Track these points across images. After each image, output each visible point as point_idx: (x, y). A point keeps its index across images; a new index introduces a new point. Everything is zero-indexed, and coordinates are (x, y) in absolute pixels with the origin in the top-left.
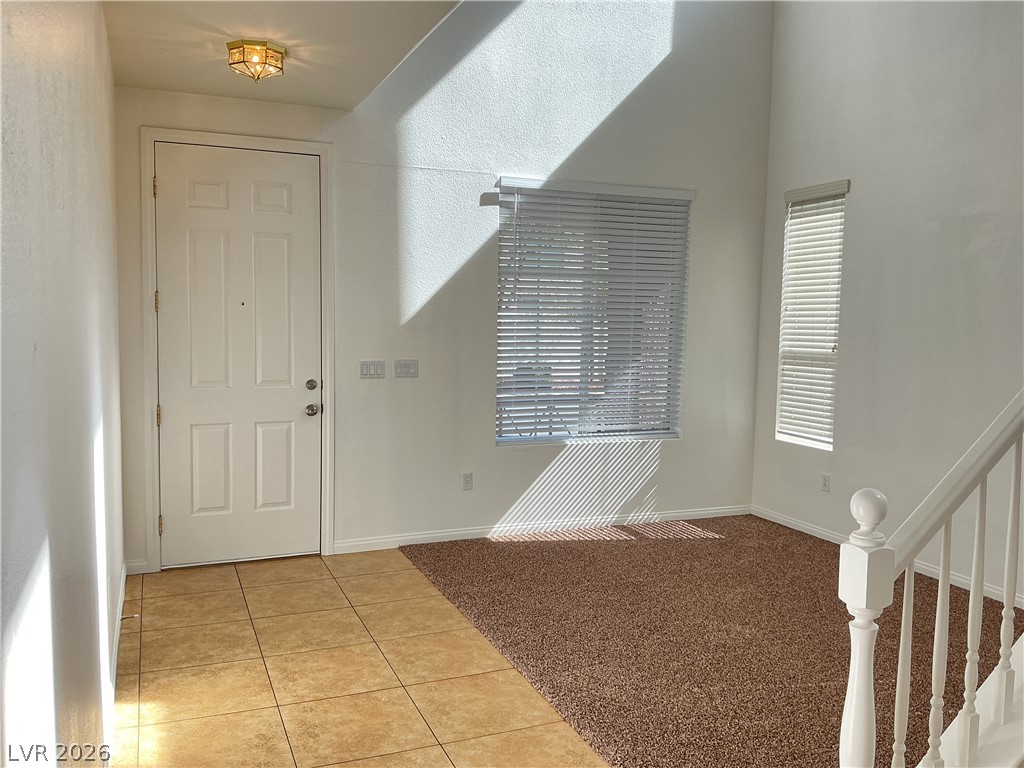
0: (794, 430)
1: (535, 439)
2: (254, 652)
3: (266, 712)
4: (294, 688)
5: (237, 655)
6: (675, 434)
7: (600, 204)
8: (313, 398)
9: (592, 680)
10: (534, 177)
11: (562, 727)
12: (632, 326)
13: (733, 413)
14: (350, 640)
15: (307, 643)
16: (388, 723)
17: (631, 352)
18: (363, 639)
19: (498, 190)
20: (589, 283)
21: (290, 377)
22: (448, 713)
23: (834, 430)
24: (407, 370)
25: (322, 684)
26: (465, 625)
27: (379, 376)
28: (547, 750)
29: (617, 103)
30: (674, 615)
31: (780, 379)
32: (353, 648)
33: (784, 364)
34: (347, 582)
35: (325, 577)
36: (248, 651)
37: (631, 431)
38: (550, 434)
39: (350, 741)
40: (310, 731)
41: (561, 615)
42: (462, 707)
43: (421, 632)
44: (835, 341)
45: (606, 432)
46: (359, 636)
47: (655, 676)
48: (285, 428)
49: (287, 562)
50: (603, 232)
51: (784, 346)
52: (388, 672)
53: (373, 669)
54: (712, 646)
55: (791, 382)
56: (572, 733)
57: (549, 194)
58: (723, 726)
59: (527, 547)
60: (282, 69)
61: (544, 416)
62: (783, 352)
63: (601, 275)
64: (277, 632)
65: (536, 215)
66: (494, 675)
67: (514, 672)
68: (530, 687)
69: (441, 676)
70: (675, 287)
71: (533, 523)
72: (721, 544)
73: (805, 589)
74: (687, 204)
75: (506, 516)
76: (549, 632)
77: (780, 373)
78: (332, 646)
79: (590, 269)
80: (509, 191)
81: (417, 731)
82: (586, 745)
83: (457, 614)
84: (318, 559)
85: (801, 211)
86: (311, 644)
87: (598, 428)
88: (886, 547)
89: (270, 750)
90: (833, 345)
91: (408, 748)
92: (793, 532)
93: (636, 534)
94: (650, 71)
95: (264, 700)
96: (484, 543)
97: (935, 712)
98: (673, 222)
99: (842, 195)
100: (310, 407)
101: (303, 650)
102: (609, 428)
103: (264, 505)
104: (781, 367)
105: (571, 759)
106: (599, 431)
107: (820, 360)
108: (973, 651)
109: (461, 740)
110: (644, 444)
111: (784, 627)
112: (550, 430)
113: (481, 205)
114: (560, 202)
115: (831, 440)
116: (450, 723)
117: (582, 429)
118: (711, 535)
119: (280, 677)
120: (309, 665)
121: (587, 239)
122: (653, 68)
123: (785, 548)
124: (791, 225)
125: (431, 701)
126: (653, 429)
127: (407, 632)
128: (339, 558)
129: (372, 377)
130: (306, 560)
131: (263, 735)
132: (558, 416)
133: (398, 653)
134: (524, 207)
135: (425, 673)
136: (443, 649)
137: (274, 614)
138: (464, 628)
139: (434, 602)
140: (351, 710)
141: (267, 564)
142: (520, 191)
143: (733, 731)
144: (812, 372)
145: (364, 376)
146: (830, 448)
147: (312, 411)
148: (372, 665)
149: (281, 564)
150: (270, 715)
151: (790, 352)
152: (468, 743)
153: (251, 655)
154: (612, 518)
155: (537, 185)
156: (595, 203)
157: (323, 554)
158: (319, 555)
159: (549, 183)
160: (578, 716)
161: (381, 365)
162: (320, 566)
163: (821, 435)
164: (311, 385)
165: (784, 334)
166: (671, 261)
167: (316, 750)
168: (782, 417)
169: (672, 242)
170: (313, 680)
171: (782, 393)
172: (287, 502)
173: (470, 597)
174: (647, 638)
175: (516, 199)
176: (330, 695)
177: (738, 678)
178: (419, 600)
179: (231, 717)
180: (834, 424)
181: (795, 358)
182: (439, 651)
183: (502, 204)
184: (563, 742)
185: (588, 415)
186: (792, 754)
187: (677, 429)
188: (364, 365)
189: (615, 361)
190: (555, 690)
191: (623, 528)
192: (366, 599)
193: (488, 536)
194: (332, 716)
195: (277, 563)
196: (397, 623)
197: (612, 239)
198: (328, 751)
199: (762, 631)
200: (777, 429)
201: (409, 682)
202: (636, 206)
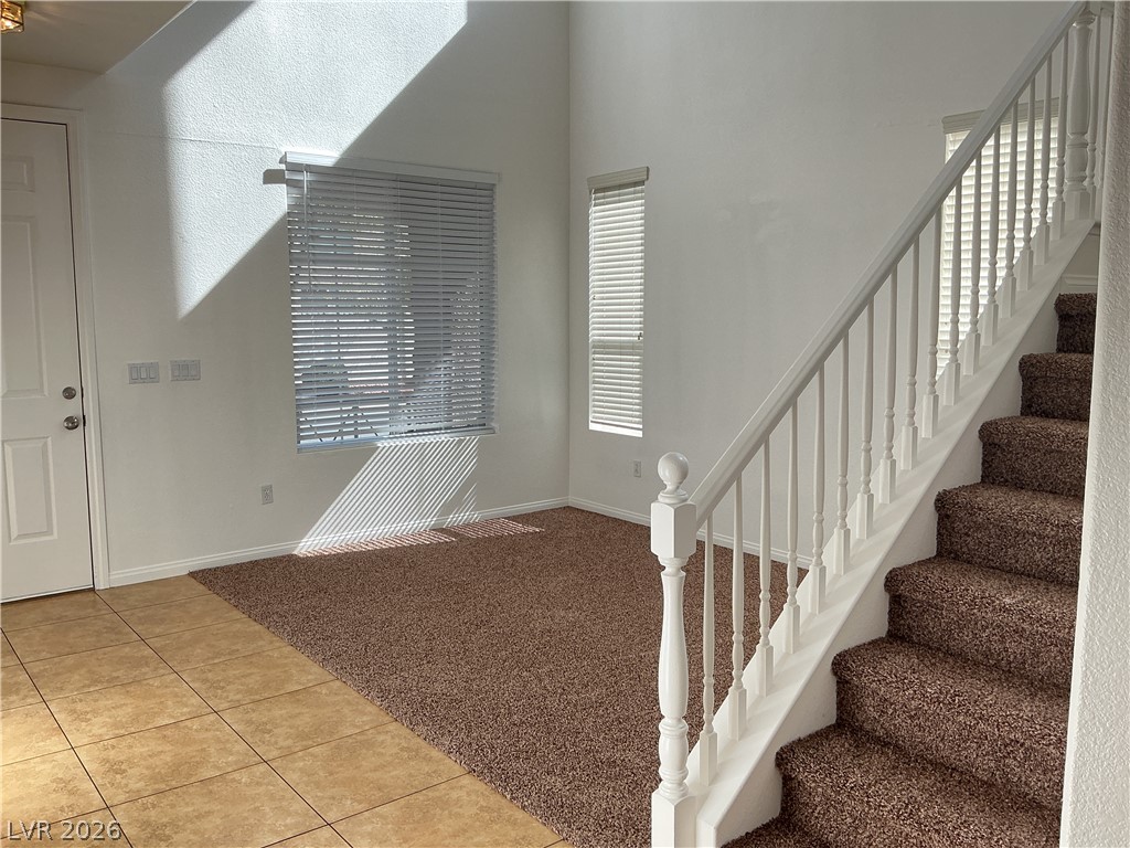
0: (606, 419)
1: (342, 442)
2: (32, 697)
3: (59, 756)
4: (88, 728)
5: (12, 702)
6: (492, 431)
7: (399, 185)
8: (72, 410)
9: (421, 679)
10: (327, 154)
11: (393, 727)
12: (441, 318)
13: (548, 406)
14: (145, 673)
15: (95, 682)
16: (203, 750)
17: (442, 346)
18: (162, 671)
19: (283, 167)
20: (393, 271)
21: (42, 385)
22: (270, 731)
23: (642, 417)
24: (186, 372)
25: (120, 721)
26: (278, 644)
27: (153, 379)
28: (380, 750)
29: (412, 76)
30: (500, 608)
31: (591, 368)
32: (151, 682)
33: (594, 353)
34: (132, 614)
35: (103, 612)
36: (26, 697)
37: (446, 429)
38: (356, 437)
39: (163, 771)
40: (115, 768)
41: (384, 622)
42: (284, 723)
43: (228, 657)
44: (640, 329)
45: (417, 431)
46: (156, 669)
47: (485, 667)
48: (40, 445)
49: (54, 600)
50: (406, 215)
51: (594, 335)
52: (196, 700)
53: (179, 699)
54: (537, 632)
55: (602, 371)
56: (405, 731)
57: (341, 173)
58: (553, 703)
59: (340, 559)
60: (22, 24)
61: (349, 418)
62: (593, 341)
63: (404, 263)
64: (57, 674)
65: (330, 195)
66: (317, 688)
67: (338, 683)
68: (357, 694)
69: (258, 697)
70: (484, 276)
71: (345, 533)
72: (541, 536)
73: (622, 571)
74: (491, 188)
75: (314, 528)
76: (372, 639)
77: (591, 362)
78: (125, 682)
79: (392, 256)
80: (296, 168)
81: (238, 752)
82: (420, 740)
83: (268, 636)
84: (91, 594)
85: (604, 198)
86: (100, 682)
87: (410, 428)
88: (689, 502)
89: (72, 793)
90: (638, 332)
91: (230, 770)
92: (609, 519)
93: (456, 535)
94: (445, 43)
95: (56, 743)
96: (290, 560)
97: (737, 648)
98: (478, 206)
99: (642, 183)
100: (69, 419)
101: (92, 689)
102: (423, 426)
103: (20, 537)
104: (591, 356)
105: (405, 755)
106: (412, 431)
107: (627, 348)
108: (765, 591)
109: (288, 754)
110: (460, 442)
111: (604, 607)
112: (356, 432)
113: (264, 183)
114: (354, 181)
115: (641, 427)
116: (273, 740)
117: (394, 429)
118: (531, 529)
119: (70, 719)
120: (102, 703)
121: (388, 223)
122: (448, 40)
123: (602, 535)
124: (595, 212)
125: (249, 722)
126: (469, 426)
127: (213, 658)
128: (117, 591)
129: (144, 381)
130: (78, 596)
131: (61, 779)
132: (363, 417)
133: (205, 681)
134: (315, 186)
135: (239, 697)
136: (256, 670)
137: (49, 656)
138: (278, 649)
139: (239, 626)
140: (160, 742)
141: (29, 604)
142: (309, 168)
143: (562, 706)
144: (621, 360)
145: (133, 381)
146: (639, 434)
147: (72, 423)
148: (176, 696)
149: (47, 604)
150: (67, 758)
151: (600, 341)
152: (296, 756)
153: (29, 700)
154: (431, 521)
155: (329, 162)
156: (394, 184)
157: (97, 588)
158: (93, 590)
159: (341, 160)
160: (410, 714)
161: (153, 367)
162: (94, 601)
163: (631, 422)
164: (69, 393)
165: (593, 323)
166: (478, 248)
167: (127, 785)
168: (594, 406)
169: (478, 227)
170: (110, 717)
171: (594, 382)
172: (49, 532)
173: (281, 616)
174: (474, 633)
175: (306, 177)
176: (133, 730)
177: (564, 658)
178: (222, 625)
179: (19, 767)
180: (643, 411)
181: (605, 347)
182: (252, 674)
183: (290, 183)
184: (397, 740)
185: (400, 414)
186: (618, 719)
187: (493, 424)
188: (132, 368)
189: (425, 358)
190: (384, 694)
191: (442, 530)
192: (158, 630)
193: (295, 552)
194: (138, 750)
195: (42, 602)
196: (199, 651)
197: (413, 223)
198: (141, 785)
199: (583, 614)
200: (591, 419)
201: (222, 707)
202: (439, 188)
